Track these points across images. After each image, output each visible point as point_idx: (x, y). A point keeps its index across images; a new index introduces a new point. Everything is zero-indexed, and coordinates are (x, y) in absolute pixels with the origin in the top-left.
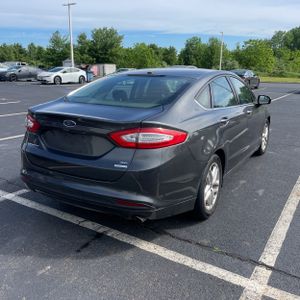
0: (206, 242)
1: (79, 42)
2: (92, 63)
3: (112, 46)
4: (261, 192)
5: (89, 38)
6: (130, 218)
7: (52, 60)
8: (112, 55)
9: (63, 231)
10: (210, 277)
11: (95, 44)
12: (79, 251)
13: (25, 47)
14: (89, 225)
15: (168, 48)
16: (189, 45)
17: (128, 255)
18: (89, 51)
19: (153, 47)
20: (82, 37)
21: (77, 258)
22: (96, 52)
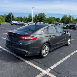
0: (40, 62)
1: (35, 17)
2: (38, 22)
3: (43, 17)
4: (61, 54)
5: (38, 15)
6: (23, 55)
7: (28, 21)
8: (43, 20)
9: (12, 57)
10: (37, 69)
11: (39, 17)
12: (13, 61)
13: (23, 17)
14: (18, 57)
15: (58, 18)
16: (63, 17)
17: (22, 63)
18: (37, 19)
19: (54, 18)
20: (36, 15)
21: (12, 62)
22: (39, 19)
